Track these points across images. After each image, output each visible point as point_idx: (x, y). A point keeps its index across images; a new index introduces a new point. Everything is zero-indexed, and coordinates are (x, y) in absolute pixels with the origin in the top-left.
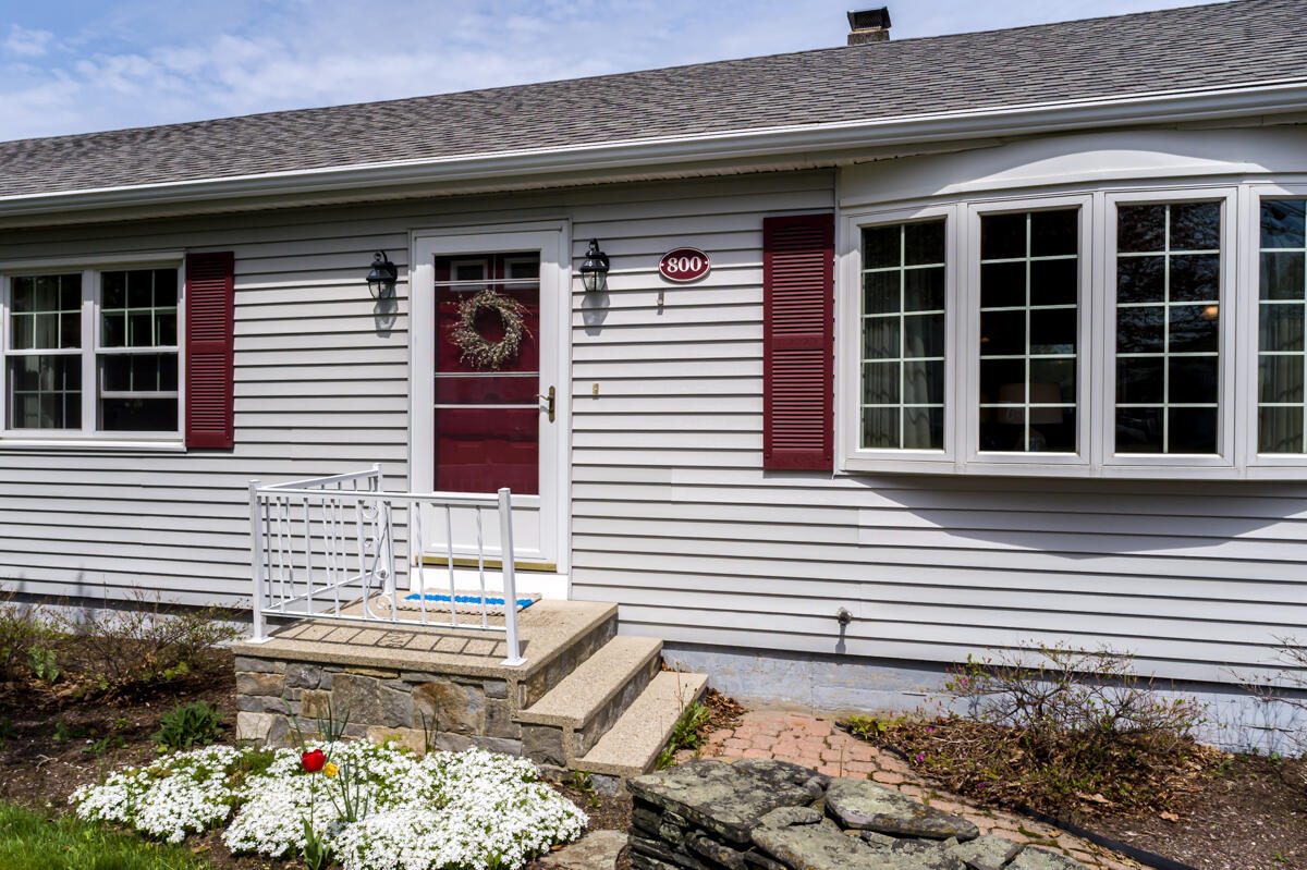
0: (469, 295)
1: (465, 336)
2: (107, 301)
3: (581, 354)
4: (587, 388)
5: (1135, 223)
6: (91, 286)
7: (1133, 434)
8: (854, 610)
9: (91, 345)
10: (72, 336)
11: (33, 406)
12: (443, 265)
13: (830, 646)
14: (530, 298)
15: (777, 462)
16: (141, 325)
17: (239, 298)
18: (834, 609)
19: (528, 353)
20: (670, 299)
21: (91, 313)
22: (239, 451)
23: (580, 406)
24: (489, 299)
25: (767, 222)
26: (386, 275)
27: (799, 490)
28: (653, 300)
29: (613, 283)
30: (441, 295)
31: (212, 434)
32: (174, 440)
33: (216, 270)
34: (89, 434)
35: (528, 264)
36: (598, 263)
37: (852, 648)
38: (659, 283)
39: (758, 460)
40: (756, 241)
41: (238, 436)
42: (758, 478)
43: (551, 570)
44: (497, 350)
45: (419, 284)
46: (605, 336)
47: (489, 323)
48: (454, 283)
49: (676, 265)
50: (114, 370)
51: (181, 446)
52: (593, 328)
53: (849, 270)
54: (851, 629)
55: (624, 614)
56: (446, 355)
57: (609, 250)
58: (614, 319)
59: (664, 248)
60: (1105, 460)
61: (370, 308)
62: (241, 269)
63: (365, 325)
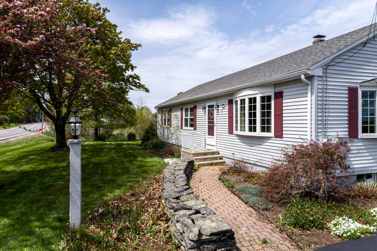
1: (210, 116)
3: (217, 118)
4: (217, 123)
5: (250, 100)
6: (189, 110)
7: (250, 130)
8: (235, 153)
9: (189, 117)
11: (186, 124)
12: (209, 107)
13: (233, 158)
15: (230, 133)
16: (192, 114)
17: (197, 111)
18: (232, 152)
20: (223, 111)
21: (189, 113)
22: (197, 130)
23: (218, 125)
24: (211, 111)
25: (228, 100)
26: (205, 108)
27: (231, 136)
28: (221, 111)
29: (219, 109)
30: (209, 111)
31: (195, 128)
33: (195, 107)
35: (213, 106)
36: (218, 106)
37: (235, 158)
38: (222, 108)
39: (228, 132)
40: (228, 103)
41: (197, 128)
42: (228, 135)
43: (215, 146)
44: (212, 117)
45: (207, 109)
47: (211, 114)
48: (210, 109)
49: (223, 106)
50: (191, 120)
51: (193, 129)
52: (218, 115)
53: (234, 106)
54: (235, 156)
55: (220, 152)
56: (209, 118)
57: (219, 104)
58: (219, 113)
59: (222, 104)
60: (247, 133)
61: (204, 112)
62: (197, 108)
63: (204, 114)
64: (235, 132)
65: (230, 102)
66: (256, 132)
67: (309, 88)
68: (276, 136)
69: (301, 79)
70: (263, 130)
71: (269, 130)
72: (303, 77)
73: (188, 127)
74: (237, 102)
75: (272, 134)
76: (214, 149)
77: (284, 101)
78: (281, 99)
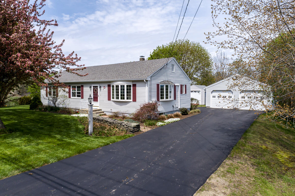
0: (95, 88)
1: (95, 91)
2: (77, 88)
3: (100, 93)
4: (100, 95)
5: (121, 86)
6: (76, 87)
7: (121, 98)
8: (112, 109)
9: (76, 91)
10: (75, 91)
11: (73, 95)
12: (94, 87)
13: (111, 111)
14: (97, 89)
15: (109, 100)
16: (79, 89)
17: (84, 88)
18: (111, 109)
19: (97, 93)
20: (104, 89)
21: (76, 89)
23: (100, 96)
24: (95, 89)
25: (108, 85)
26: (91, 87)
27: (109, 102)
28: (103, 89)
29: (101, 88)
30: (94, 89)
31: (82, 98)
32: (80, 98)
33: (82, 86)
34: (76, 97)
35: (97, 87)
36: (100, 87)
37: (112, 112)
38: (103, 88)
39: (107, 100)
40: (107, 86)
41: (84, 98)
42: (108, 101)
43: (98, 107)
44: (96, 92)
45: (92, 88)
46: (101, 92)
47: (96, 91)
48: (94, 88)
49: (104, 87)
50: (78, 93)
51: (81, 98)
52: (100, 91)
53: (111, 88)
54: (112, 110)
55: (102, 109)
56: (94, 93)
57: (101, 86)
58: (101, 90)
59: (104, 86)
60: (120, 100)
61: (90, 89)
62: (84, 86)
63: (90, 90)
64: (112, 99)
65: (109, 86)
66: (124, 99)
67: (146, 84)
68: (133, 101)
69: (144, 81)
70: (127, 98)
71: (130, 99)
72: (145, 80)
73: (75, 97)
74: (113, 86)
75: (132, 100)
76: (99, 108)
77: (137, 88)
78: (135, 87)
